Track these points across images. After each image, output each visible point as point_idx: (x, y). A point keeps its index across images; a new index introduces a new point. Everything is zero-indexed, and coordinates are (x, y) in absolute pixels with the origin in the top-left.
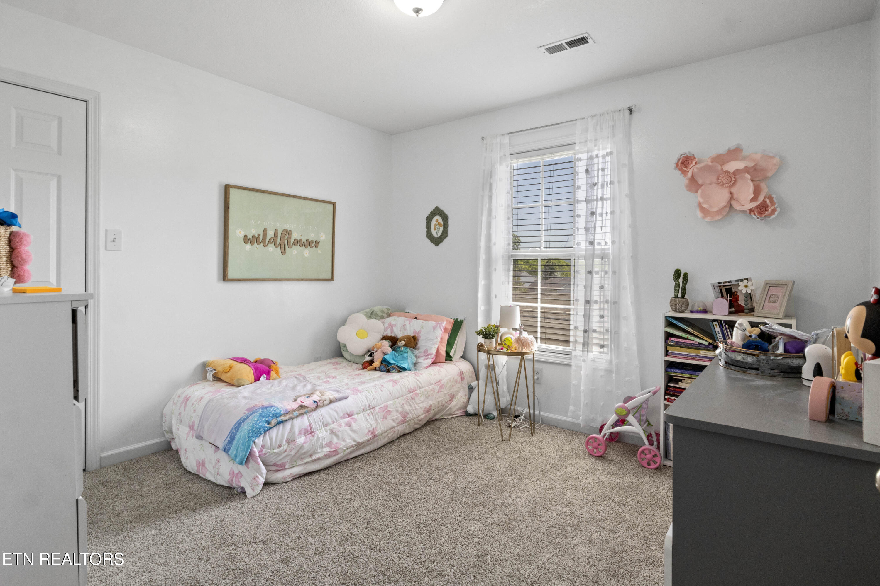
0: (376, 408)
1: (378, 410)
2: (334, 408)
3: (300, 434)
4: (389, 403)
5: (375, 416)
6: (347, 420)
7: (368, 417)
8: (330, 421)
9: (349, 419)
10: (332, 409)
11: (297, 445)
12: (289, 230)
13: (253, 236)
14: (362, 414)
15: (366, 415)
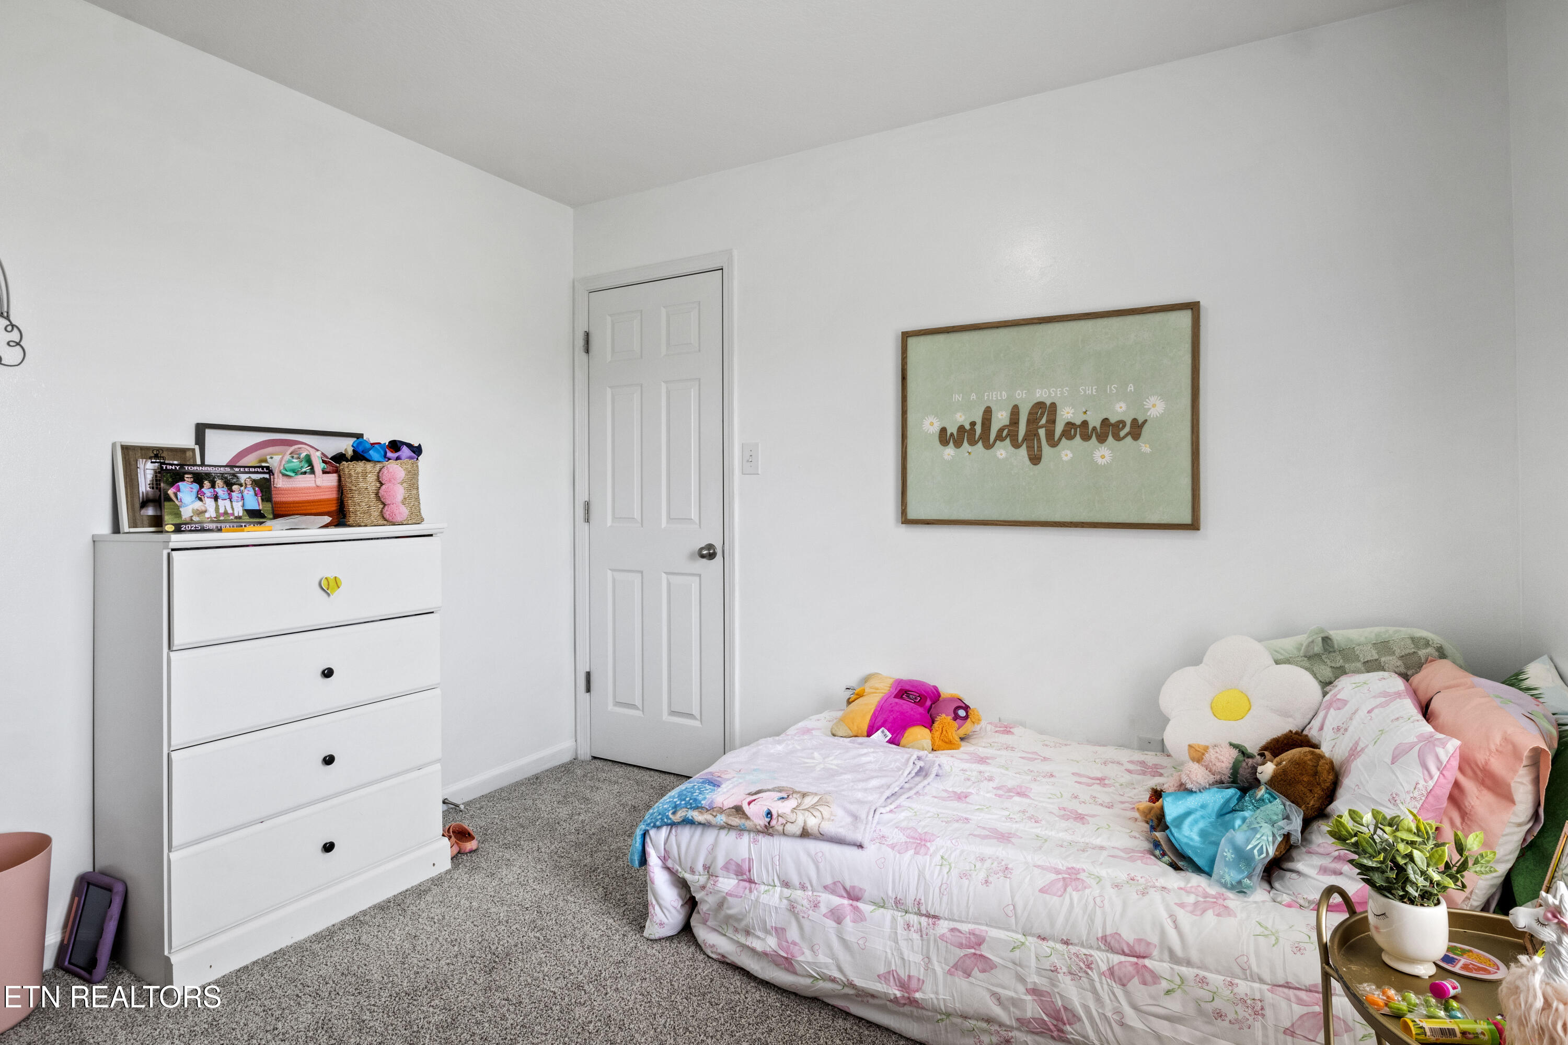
0: (941, 922)
1: (945, 931)
2: (813, 853)
3: (726, 867)
4: (993, 933)
5: (928, 941)
6: (836, 901)
7: (900, 931)
8: (795, 880)
9: (846, 902)
10: (809, 855)
11: (716, 888)
12: (1048, 404)
13: (961, 429)
14: (888, 914)
15: (900, 921)
